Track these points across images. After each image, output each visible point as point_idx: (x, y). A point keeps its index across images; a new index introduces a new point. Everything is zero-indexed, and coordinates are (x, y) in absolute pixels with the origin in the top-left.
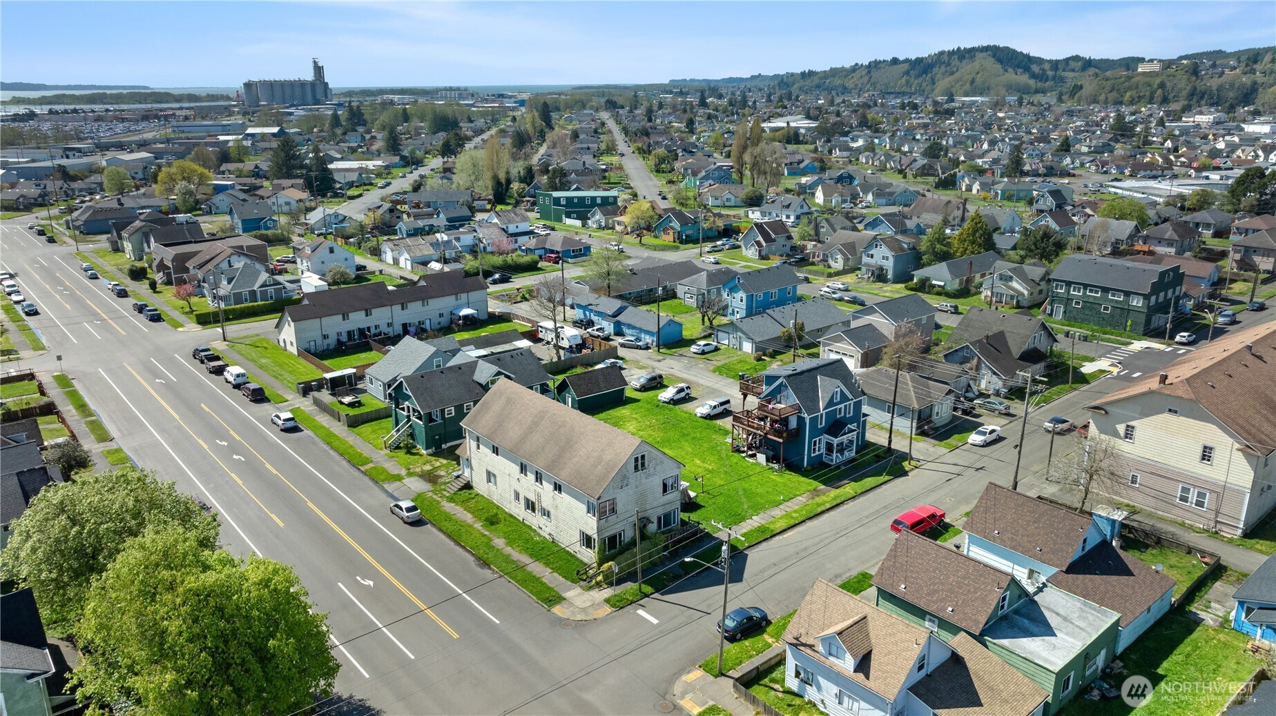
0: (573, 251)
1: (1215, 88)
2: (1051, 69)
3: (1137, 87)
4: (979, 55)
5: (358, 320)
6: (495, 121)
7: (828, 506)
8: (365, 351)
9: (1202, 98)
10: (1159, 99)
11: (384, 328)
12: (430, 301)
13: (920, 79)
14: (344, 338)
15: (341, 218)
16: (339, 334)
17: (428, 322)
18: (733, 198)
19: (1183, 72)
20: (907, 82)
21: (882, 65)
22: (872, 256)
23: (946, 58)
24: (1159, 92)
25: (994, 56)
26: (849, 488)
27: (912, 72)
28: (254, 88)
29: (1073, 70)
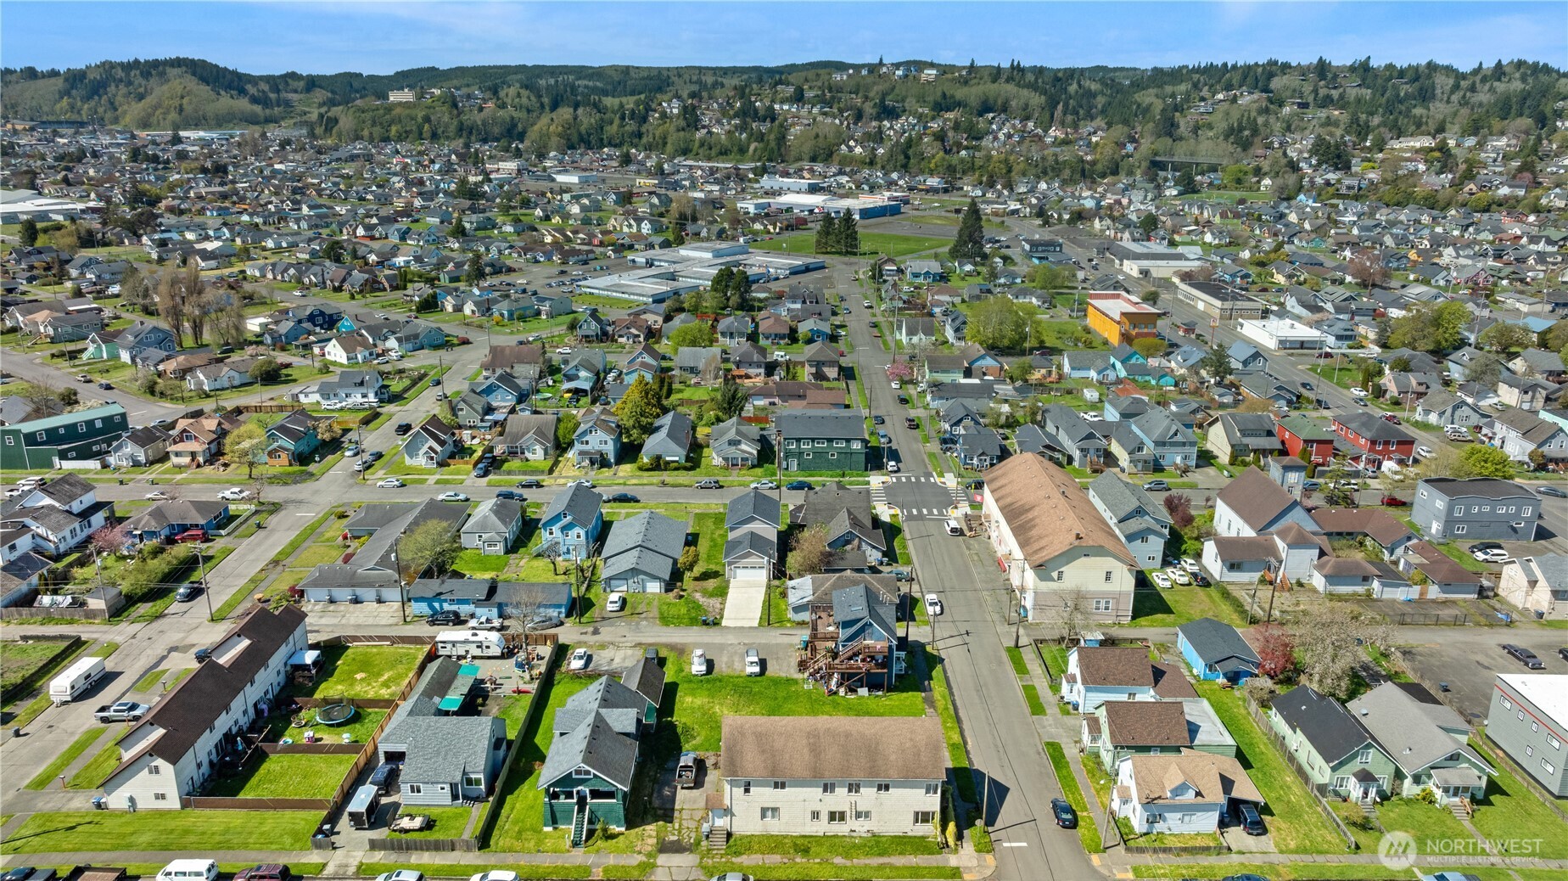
1: (479, 123)
2: (272, 90)
3: (400, 121)
4: (172, 72)
9: (471, 133)
10: (429, 135)
13: (92, 103)
16: (210, 753)
19: (440, 103)
20: (72, 107)
21: (13, 78)
22: (587, 443)
23: (120, 73)
24: (427, 126)
25: (194, 74)
27: (74, 92)
29: (296, 91)
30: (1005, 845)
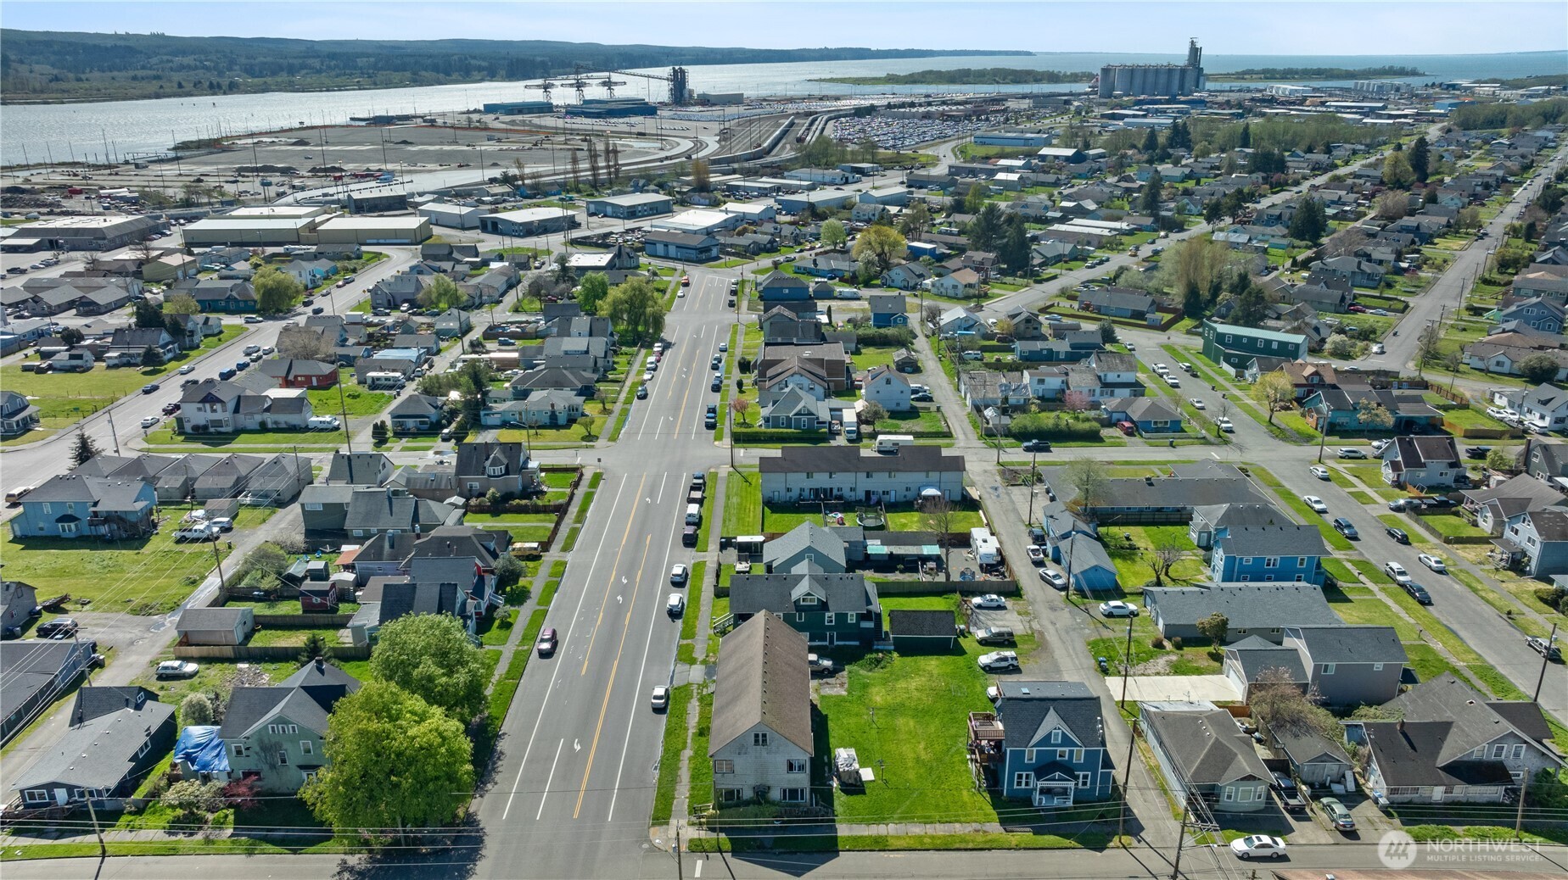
0: (1156, 423)
5: (821, 480)
6: (1371, 148)
7: (970, 846)
8: (814, 512)
11: (847, 493)
12: (898, 474)
14: (806, 493)
15: (971, 323)
16: (802, 490)
17: (893, 493)
18: (1508, 363)
22: (1516, 532)
26: (1024, 836)
28: (1112, 74)
30: (700, 859)
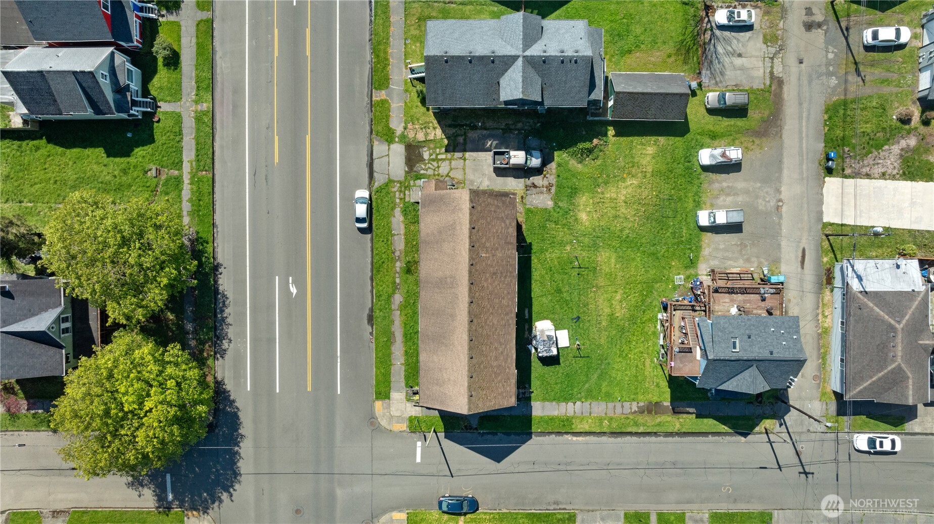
30: (419, 444)
